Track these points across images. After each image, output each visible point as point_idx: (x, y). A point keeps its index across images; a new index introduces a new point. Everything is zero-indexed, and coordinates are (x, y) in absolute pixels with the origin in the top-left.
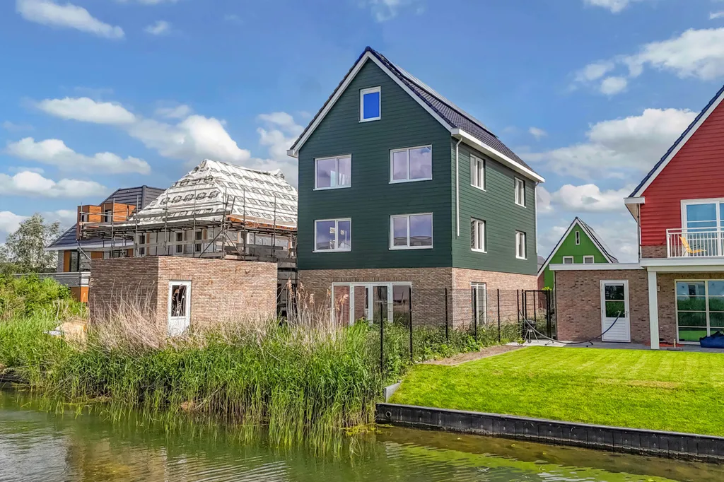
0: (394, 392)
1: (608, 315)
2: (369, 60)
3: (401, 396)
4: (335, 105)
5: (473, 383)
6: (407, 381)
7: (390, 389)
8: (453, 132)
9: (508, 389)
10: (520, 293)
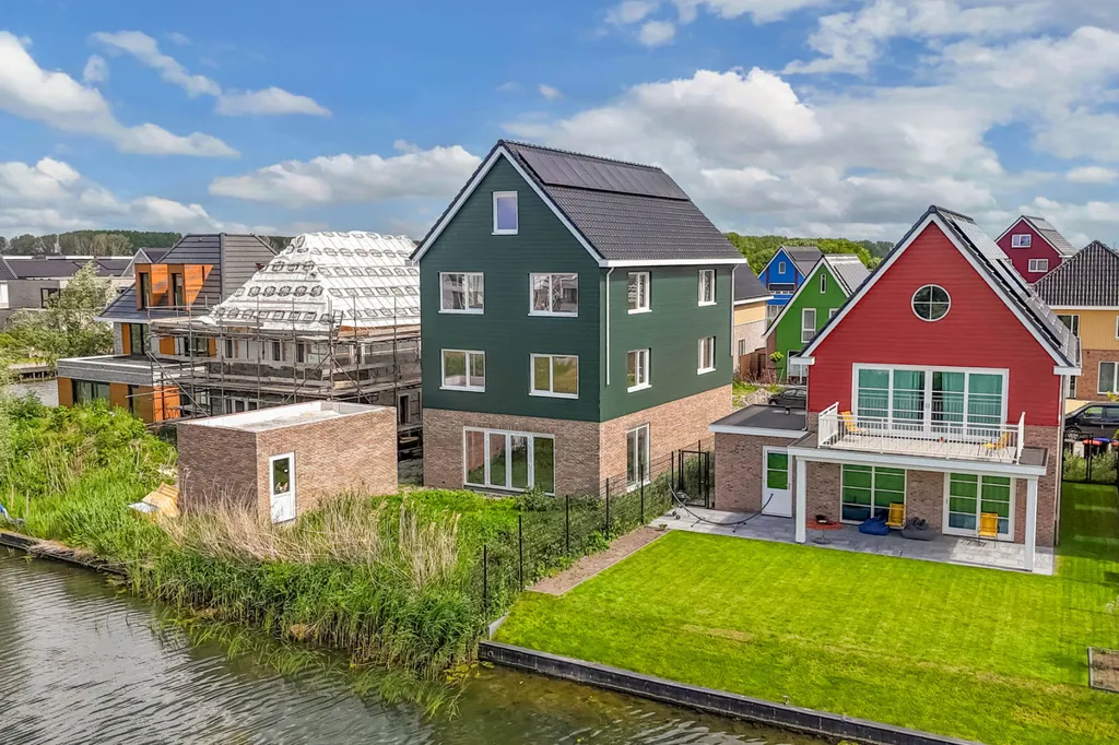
0: (497, 629)
1: (769, 486)
2: (502, 156)
3: (505, 633)
4: (462, 207)
5: (573, 622)
6: (513, 614)
7: (493, 626)
8: (602, 263)
9: (602, 631)
10: (676, 455)
